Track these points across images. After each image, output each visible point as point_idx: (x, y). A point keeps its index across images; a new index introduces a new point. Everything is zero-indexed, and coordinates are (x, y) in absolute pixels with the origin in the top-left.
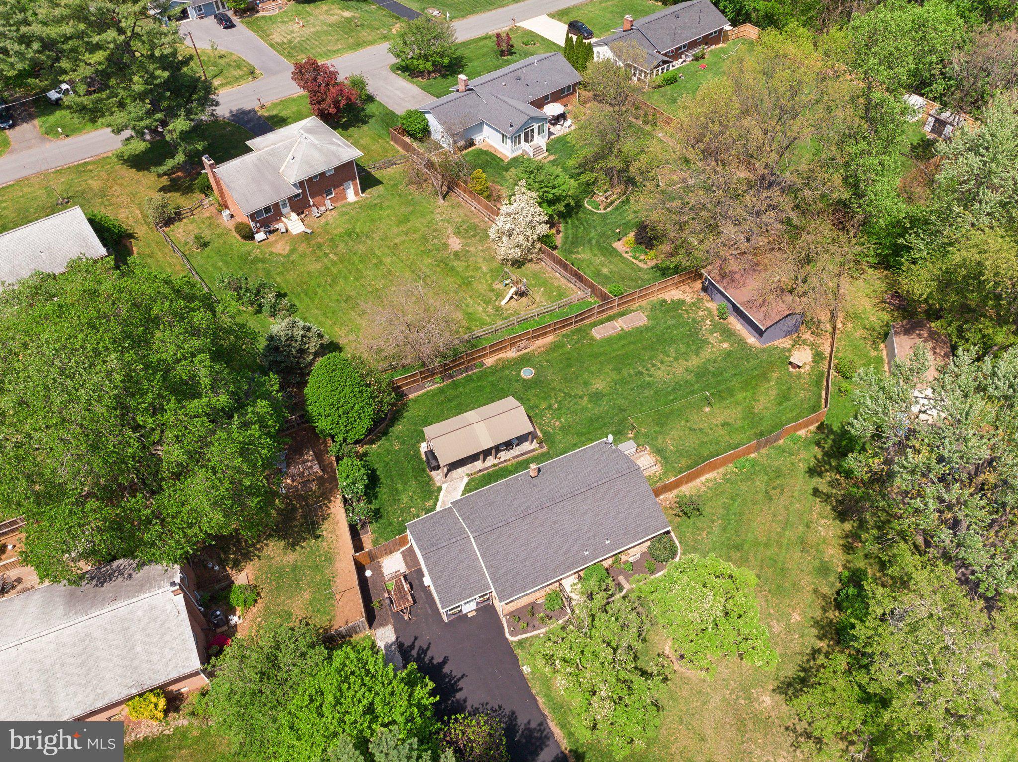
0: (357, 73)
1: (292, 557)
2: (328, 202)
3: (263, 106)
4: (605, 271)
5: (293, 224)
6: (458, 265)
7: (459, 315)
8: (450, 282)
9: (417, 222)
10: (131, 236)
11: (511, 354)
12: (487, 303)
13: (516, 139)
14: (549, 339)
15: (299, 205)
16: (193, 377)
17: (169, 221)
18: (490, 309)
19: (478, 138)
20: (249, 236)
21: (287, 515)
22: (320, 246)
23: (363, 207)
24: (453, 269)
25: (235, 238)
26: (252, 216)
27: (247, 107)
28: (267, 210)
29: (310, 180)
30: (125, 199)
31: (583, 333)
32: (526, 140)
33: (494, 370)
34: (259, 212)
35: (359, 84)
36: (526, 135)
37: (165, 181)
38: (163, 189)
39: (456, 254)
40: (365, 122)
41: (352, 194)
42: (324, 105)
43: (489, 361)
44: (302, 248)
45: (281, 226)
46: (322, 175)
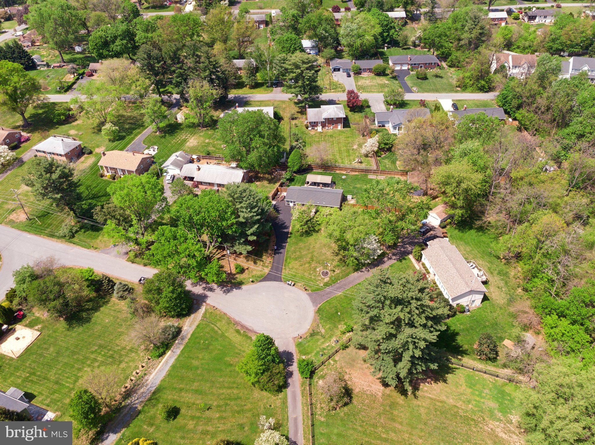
0: (367, 98)
1: (268, 185)
2: (332, 127)
3: (339, 100)
4: (387, 166)
5: (319, 129)
6: (351, 151)
7: (340, 161)
8: (346, 154)
9: (350, 140)
10: (283, 119)
11: (345, 173)
12: (350, 161)
13: (395, 128)
14: (357, 173)
15: (323, 125)
16: (264, 135)
17: (293, 119)
18: (349, 163)
19: (386, 125)
20: (307, 128)
21: (272, 179)
22: (322, 136)
23: (340, 131)
24: (349, 152)
25: (304, 128)
26: (310, 123)
27: (334, 99)
28: (315, 123)
29: (328, 119)
30: (288, 111)
31: (366, 175)
32: (399, 130)
33: (337, 174)
34: (312, 122)
35: (366, 101)
36: (399, 128)
37: (300, 110)
38: (297, 112)
39: (353, 149)
40: (361, 112)
41: (340, 127)
42: (350, 103)
43: (338, 172)
44: (317, 135)
45: (316, 128)
46: (332, 119)
